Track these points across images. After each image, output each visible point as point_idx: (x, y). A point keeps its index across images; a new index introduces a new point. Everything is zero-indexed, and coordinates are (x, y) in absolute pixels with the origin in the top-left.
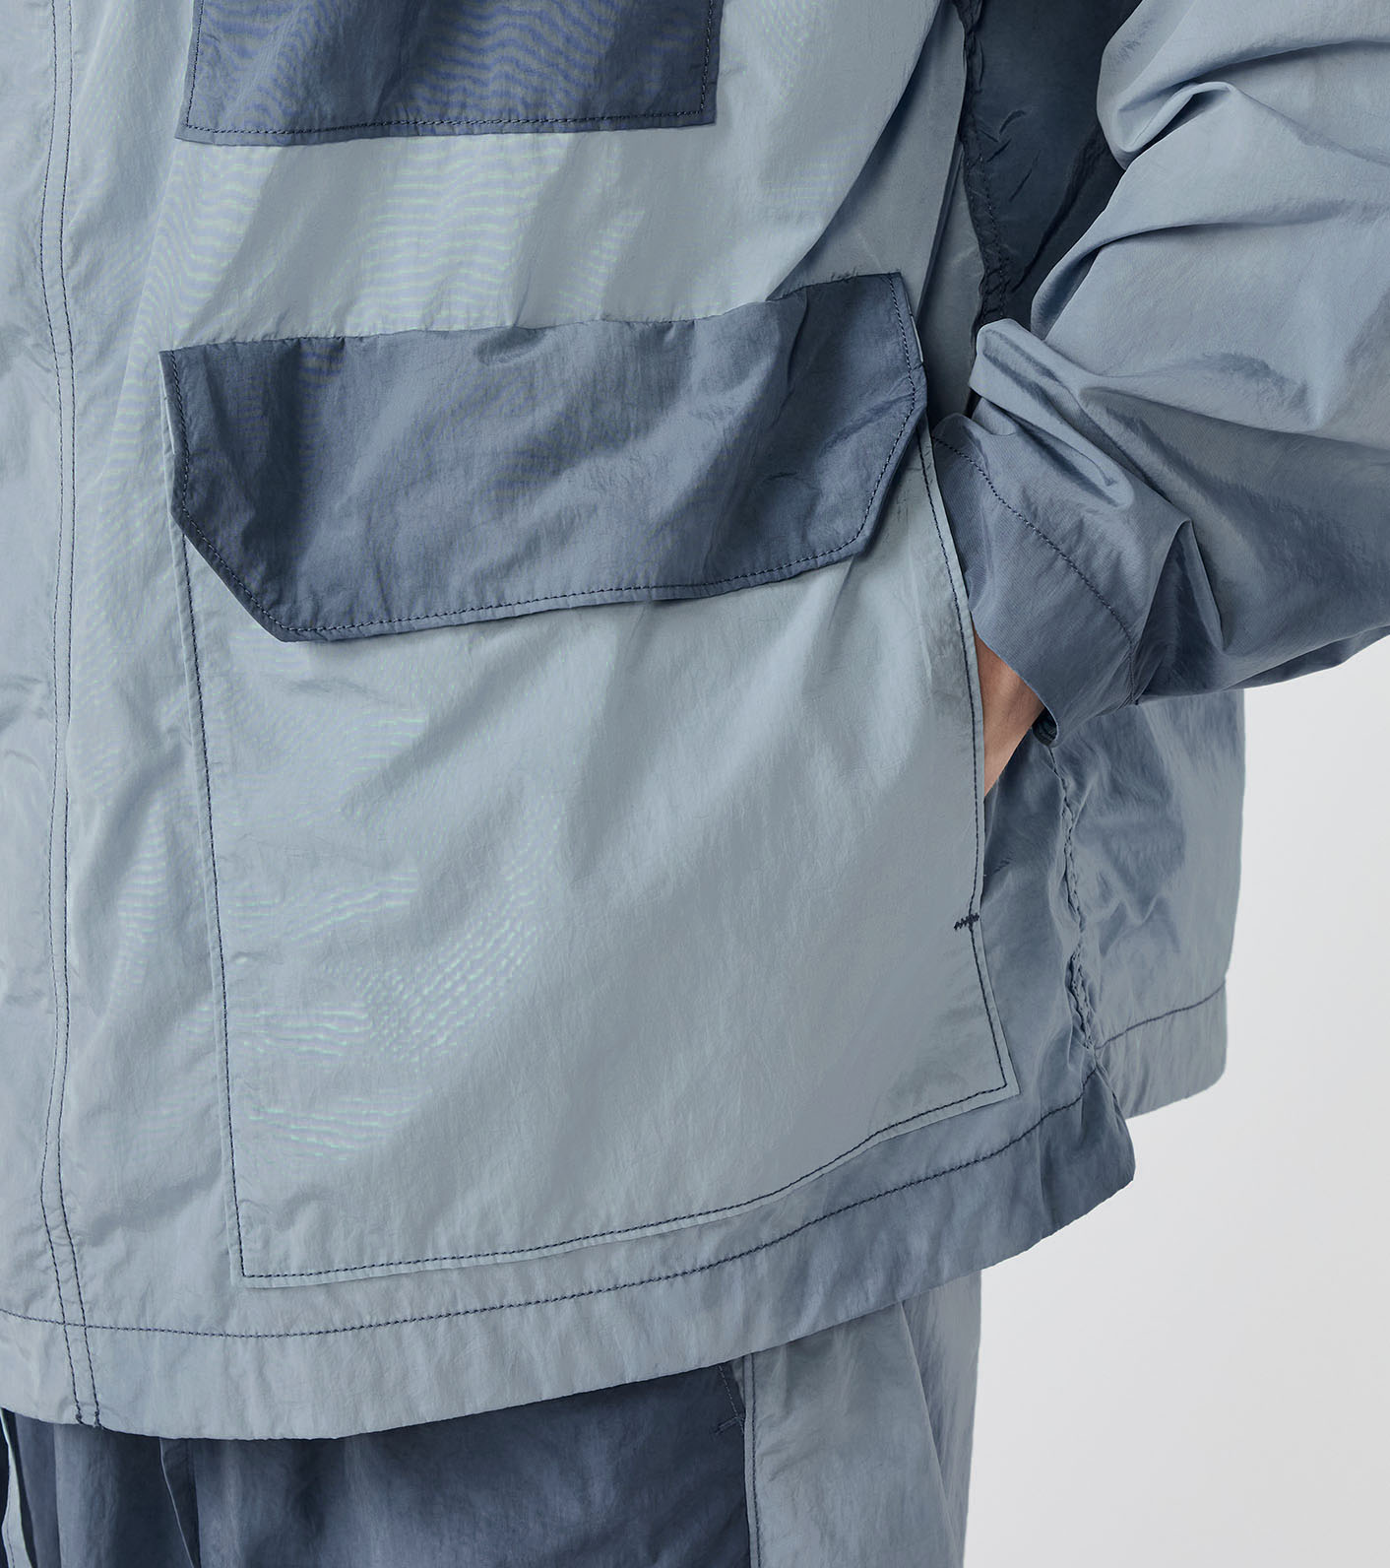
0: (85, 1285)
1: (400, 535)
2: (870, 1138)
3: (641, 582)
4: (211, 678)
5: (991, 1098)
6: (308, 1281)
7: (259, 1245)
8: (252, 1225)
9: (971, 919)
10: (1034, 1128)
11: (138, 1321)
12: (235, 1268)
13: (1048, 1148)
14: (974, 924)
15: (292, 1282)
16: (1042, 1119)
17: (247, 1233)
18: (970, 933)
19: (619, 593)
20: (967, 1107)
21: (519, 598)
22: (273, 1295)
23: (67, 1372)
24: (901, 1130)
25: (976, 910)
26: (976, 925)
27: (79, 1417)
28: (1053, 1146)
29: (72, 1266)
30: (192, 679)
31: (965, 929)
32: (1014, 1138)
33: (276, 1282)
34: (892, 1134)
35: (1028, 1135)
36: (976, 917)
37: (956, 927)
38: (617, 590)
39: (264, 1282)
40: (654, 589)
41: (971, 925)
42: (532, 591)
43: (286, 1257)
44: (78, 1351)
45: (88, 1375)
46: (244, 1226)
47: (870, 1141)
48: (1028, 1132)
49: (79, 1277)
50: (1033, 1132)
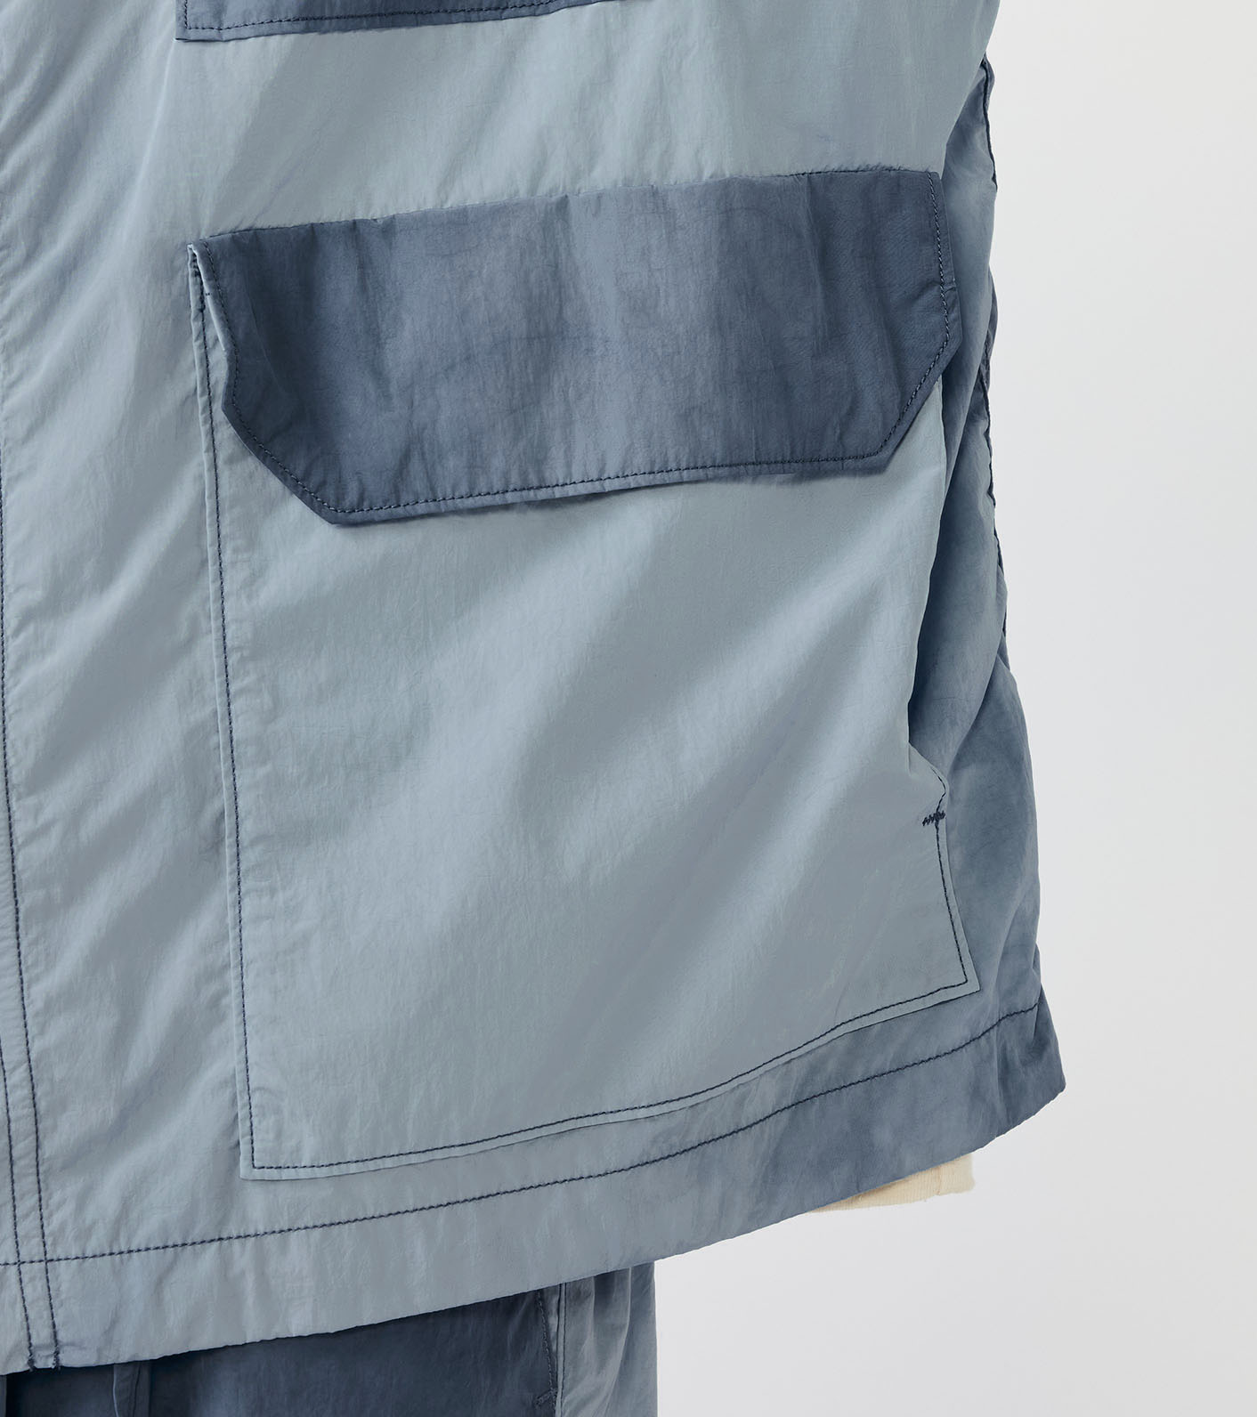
0: (51, 1215)
1: (443, 417)
2: (836, 1028)
3: (672, 465)
4: (233, 564)
5: (952, 994)
6: (318, 1172)
7: (271, 1136)
8: (264, 1115)
9: (938, 816)
10: (992, 1027)
11: (111, 1246)
12: (245, 1159)
13: (1004, 1049)
14: (940, 821)
15: (302, 1173)
16: (1000, 1020)
17: (260, 1122)
18: (935, 830)
19: (651, 476)
20: (930, 1001)
21: (558, 481)
22: (281, 1186)
23: (19, 1316)
24: (866, 1022)
25: (944, 809)
26: (942, 823)
27: (31, 1362)
28: (1009, 1048)
29: (37, 1196)
30: (214, 564)
31: (932, 825)
32: (974, 1037)
33: (286, 1174)
34: (857, 1025)
35: (987, 1034)
36: (942, 815)
37: (924, 823)
38: (650, 473)
39: (274, 1174)
40: (685, 471)
41: (937, 821)
42: (569, 474)
43: (298, 1149)
44: (35, 1290)
45: (46, 1314)
46: (257, 1116)
47: (835, 1031)
48: (987, 1031)
49: (44, 1207)
50: (991, 1031)
